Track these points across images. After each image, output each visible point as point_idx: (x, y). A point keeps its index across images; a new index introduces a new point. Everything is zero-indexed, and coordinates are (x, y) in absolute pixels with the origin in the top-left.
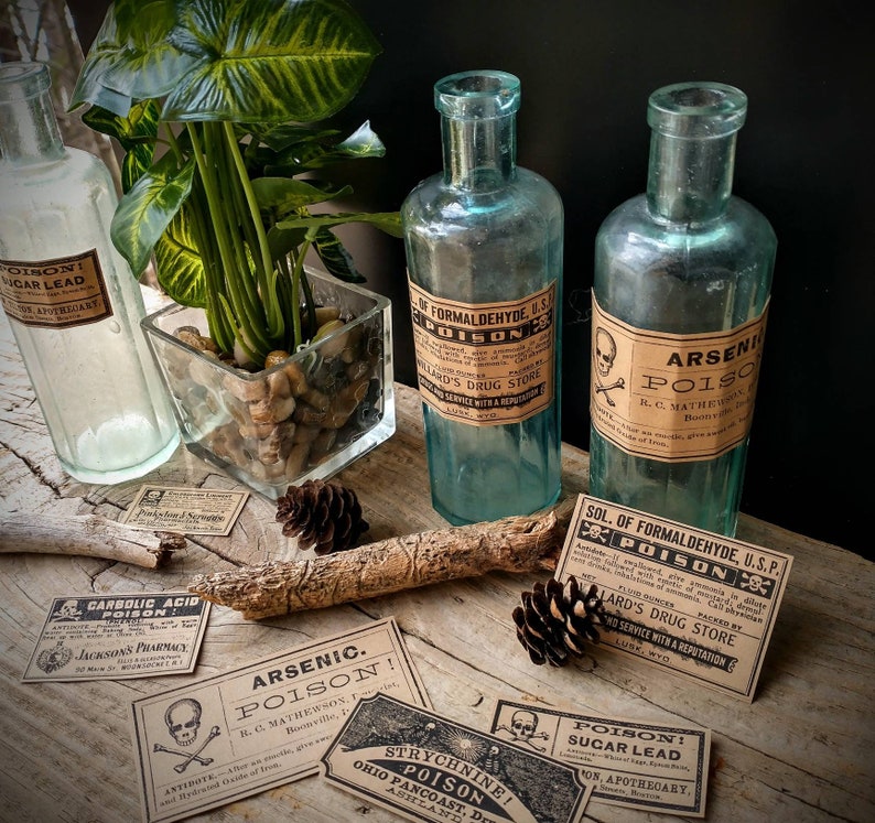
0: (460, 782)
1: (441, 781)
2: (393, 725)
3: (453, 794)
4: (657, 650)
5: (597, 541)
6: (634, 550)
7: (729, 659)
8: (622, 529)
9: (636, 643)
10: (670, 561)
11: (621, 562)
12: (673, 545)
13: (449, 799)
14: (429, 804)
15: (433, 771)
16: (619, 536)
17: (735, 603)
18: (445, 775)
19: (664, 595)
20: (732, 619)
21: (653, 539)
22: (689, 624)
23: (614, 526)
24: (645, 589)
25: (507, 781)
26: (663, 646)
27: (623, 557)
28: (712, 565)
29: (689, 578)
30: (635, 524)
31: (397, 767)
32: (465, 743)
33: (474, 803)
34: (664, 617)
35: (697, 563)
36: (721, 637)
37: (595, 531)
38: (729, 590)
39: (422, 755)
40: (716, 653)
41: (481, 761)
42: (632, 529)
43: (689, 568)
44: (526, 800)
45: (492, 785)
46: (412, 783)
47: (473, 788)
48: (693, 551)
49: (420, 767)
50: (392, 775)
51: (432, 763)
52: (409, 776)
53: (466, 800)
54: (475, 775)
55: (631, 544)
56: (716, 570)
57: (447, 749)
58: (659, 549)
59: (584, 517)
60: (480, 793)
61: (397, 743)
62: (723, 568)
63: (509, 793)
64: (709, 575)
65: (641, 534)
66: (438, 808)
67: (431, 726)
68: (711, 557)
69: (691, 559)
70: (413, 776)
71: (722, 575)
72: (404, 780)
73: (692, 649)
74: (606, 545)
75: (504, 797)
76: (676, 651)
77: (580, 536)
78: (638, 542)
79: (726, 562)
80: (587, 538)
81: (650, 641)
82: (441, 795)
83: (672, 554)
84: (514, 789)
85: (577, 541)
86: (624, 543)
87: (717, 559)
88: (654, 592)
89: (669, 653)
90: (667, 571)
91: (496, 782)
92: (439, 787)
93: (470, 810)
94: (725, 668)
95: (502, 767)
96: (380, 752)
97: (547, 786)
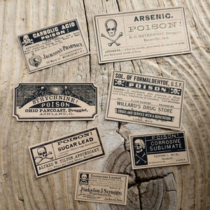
0: (60, 102)
1: (55, 104)
2: (30, 93)
3: (60, 107)
4: (148, 119)
5: (121, 86)
6: (134, 87)
7: (171, 117)
8: (129, 80)
9: (140, 118)
10: (147, 88)
11: (130, 92)
12: (147, 83)
13: (60, 109)
14: (54, 113)
15: (51, 102)
16: (128, 83)
17: (170, 99)
18: (55, 102)
19: (147, 101)
20: (170, 104)
21: (140, 82)
22: (157, 108)
23: (126, 80)
24: (140, 100)
25: (74, 96)
26: (149, 118)
27: (131, 90)
28: (161, 87)
29: (154, 93)
30: (133, 78)
31: (39, 106)
32: (56, 89)
33: (67, 107)
34: (148, 108)
35: (156, 88)
36: (168, 111)
37: (119, 82)
38: (168, 95)
39: (45, 99)
40: (167, 116)
41: (63, 93)
42: (132, 80)
43: (153, 90)
44: (82, 99)
45: (70, 99)
46: (46, 109)
47: (65, 102)
48: (154, 84)
49: (46, 103)
50: (39, 109)
51: (49, 100)
52: (44, 107)
53: (65, 107)
54: (64, 98)
55: (133, 85)
56: (162, 89)
57: (51, 93)
58: (142, 85)
59: (115, 78)
60: (68, 103)
61: (35, 98)
62: (164, 88)
63: (76, 99)
64: (161, 91)
65: (136, 81)
66: (58, 113)
67: (43, 88)
68: (160, 85)
69: (154, 87)
70: (45, 107)
71: (165, 91)
72: (43, 109)
73: (159, 117)
74: (124, 86)
75: (75, 101)
76: (154, 118)
77: (114, 85)
78: (135, 84)
79: (165, 86)
80: (117, 85)
81: (145, 117)
82: (57, 109)
83: (147, 86)
84: (77, 97)
85: (113, 87)
86: (130, 85)
87: (162, 85)
88: (144, 100)
89: (152, 120)
90: (147, 92)
92: (55, 107)
93: (67, 109)
94: (171, 121)
95: (71, 92)
96: (31, 104)
97: (86, 92)
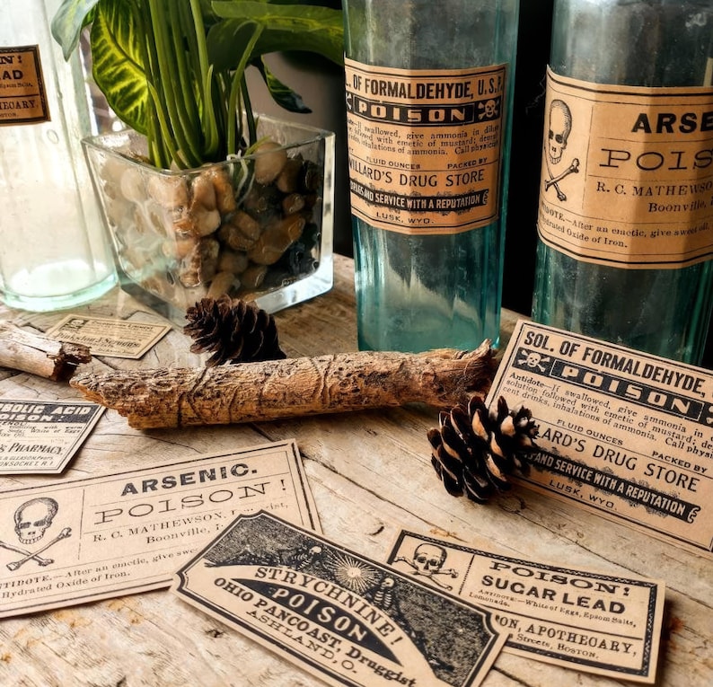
0: (340, 613)
1: (317, 610)
2: (271, 546)
3: (330, 626)
4: (600, 494)
6: (578, 380)
7: (689, 507)
9: (574, 485)
10: (621, 393)
11: (561, 393)
13: (322, 630)
14: (296, 633)
15: (309, 598)
17: (699, 442)
18: (323, 604)
20: (694, 460)
22: (641, 465)
23: (556, 354)
24: (588, 424)
25: (398, 617)
26: (607, 489)
27: (564, 388)
28: (671, 397)
29: (642, 412)
30: (581, 351)
31: (265, 589)
32: (354, 572)
33: (353, 639)
34: (609, 455)
35: (653, 395)
36: (680, 481)
37: (533, 360)
38: (692, 426)
39: (299, 580)
40: (673, 500)
41: (370, 592)
43: (643, 400)
44: (420, 642)
45: (379, 622)
46: (280, 608)
47: (354, 621)
48: (649, 382)
49: (293, 592)
50: (257, 597)
51: (309, 589)
52: (279, 600)
53: (344, 634)
54: (361, 609)
55: (575, 373)
56: (677, 402)
59: (522, 344)
60: (363, 628)
61: (271, 564)
62: (685, 400)
63: (399, 632)
64: (668, 409)
65: (588, 363)
66: (306, 639)
67: (317, 550)
68: (671, 388)
69: (646, 391)
70: (283, 602)
72: (271, 603)
73: (642, 495)
74: (546, 375)
75: (392, 636)
76: (623, 496)
77: (516, 365)
78: (583, 371)
79: (689, 394)
80: (524, 367)
81: (591, 483)
82: (313, 626)
83: (623, 384)
84: (407, 628)
86: (566, 372)
87: (679, 390)
88: (599, 428)
89: (614, 499)
91: (384, 618)
92: (313, 616)
94: (684, 518)
95: (395, 602)
96: (249, 572)
97: (449, 629)
